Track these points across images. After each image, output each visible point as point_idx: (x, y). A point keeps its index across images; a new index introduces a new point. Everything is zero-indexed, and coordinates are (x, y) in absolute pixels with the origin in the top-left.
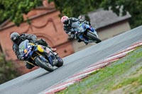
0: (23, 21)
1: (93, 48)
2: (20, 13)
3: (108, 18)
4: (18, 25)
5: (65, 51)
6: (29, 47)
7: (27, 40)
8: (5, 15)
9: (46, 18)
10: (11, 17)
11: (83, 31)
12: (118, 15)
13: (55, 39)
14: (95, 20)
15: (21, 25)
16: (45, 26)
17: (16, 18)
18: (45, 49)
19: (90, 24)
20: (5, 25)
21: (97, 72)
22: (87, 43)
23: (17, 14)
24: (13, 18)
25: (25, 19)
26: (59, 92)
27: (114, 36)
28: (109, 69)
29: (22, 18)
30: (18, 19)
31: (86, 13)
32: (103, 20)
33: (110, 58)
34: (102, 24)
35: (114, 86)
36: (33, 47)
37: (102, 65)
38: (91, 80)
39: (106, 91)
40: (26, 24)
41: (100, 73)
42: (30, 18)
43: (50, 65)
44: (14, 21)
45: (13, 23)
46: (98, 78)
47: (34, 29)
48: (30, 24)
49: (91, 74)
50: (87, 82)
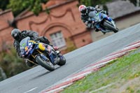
0: (41, 11)
1: (110, 38)
2: (39, 3)
3: (125, 8)
4: (36, 14)
5: (84, 41)
6: (30, 44)
7: (28, 38)
8: (24, 5)
9: (65, 8)
10: (30, 7)
11: (100, 20)
12: (136, 5)
13: (74, 29)
14: (112, 10)
15: (40, 14)
16: (63, 15)
17: (35, 8)
18: (47, 47)
19: (107, 14)
20: (24, 14)
21: (115, 61)
22: (105, 33)
23: (36, 3)
24: (32, 8)
25: (44, 9)
26: (77, 81)
27: (131, 26)
28: (127, 59)
29: (41, 8)
30: (37, 9)
31: (104, 3)
32: (121, 10)
33: (127, 48)
34: (120, 14)
35: (131, 75)
36: (34, 45)
37: (119, 54)
38: (108, 69)
39: (124, 80)
40: (45, 13)
41: (118, 62)
42: (48, 8)
43: (51, 64)
44: (33, 10)
45: (31, 13)
46: (115, 67)
47: (53, 18)
48: (49, 13)
49: (109, 63)
50: (105, 71)
